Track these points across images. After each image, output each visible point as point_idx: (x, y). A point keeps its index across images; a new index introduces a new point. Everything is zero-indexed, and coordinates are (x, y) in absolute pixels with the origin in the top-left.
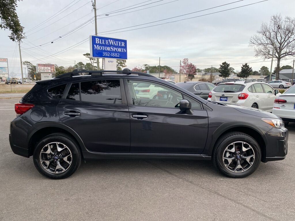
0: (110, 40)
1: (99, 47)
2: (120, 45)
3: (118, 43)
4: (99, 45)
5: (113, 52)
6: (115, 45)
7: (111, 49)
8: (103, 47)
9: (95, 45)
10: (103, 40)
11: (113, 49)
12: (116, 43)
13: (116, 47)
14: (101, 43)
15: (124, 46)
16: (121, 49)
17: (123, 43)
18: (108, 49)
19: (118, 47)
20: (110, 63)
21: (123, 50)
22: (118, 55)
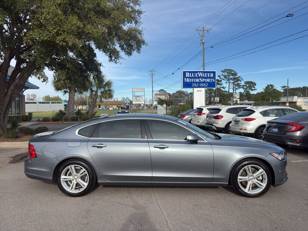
0: (199, 73)
1: (189, 79)
2: (208, 76)
3: (207, 75)
4: (189, 78)
5: (202, 82)
6: (204, 76)
7: (199, 80)
8: (193, 79)
9: (185, 79)
10: (193, 74)
11: (202, 80)
12: (205, 75)
13: (205, 78)
14: (190, 76)
15: (213, 76)
16: (209, 80)
17: (212, 74)
18: (197, 80)
19: (207, 78)
20: (199, 92)
21: (212, 80)
22: (206, 85)
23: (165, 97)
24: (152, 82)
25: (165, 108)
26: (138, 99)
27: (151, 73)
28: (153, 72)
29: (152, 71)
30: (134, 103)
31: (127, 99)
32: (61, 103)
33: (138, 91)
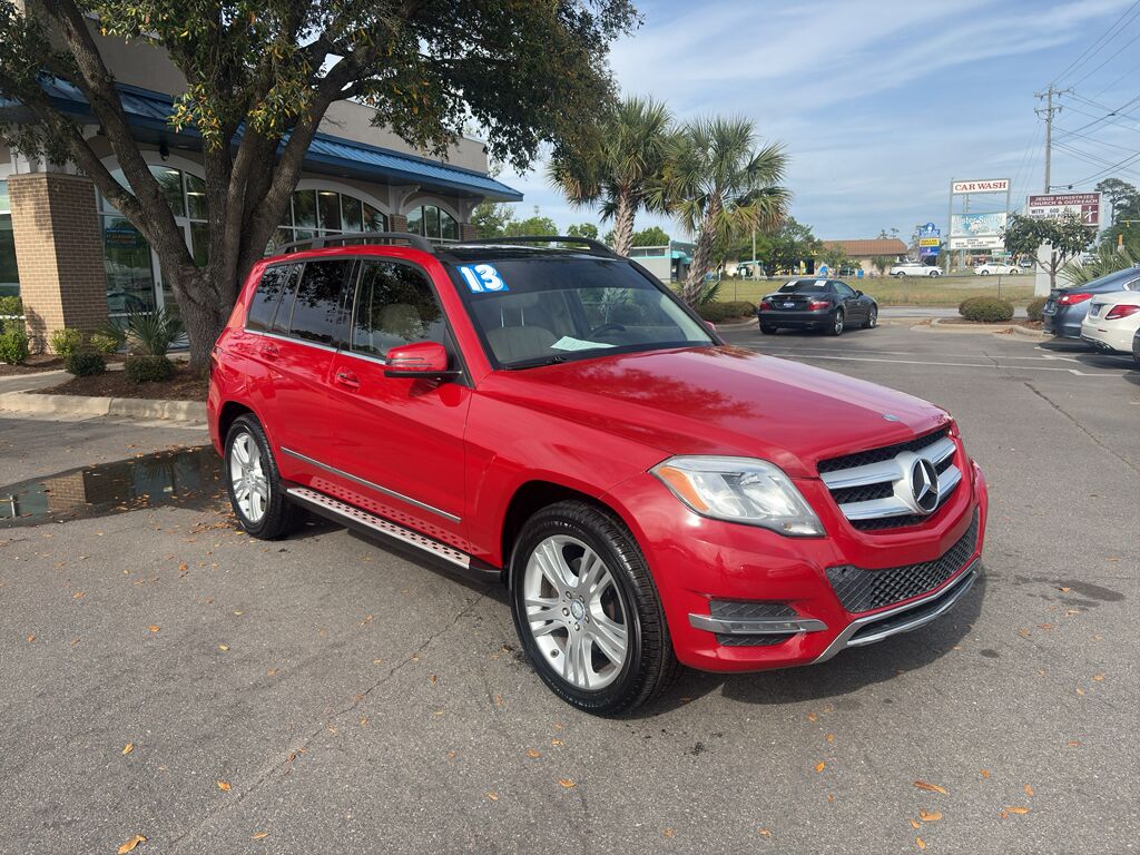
23: (1084, 209)
24: (1049, 146)
25: (1049, 268)
26: (973, 227)
27: (1044, 105)
28: (1055, 97)
29: (1050, 93)
30: (953, 246)
31: (930, 228)
32: (662, 253)
33: (977, 189)
